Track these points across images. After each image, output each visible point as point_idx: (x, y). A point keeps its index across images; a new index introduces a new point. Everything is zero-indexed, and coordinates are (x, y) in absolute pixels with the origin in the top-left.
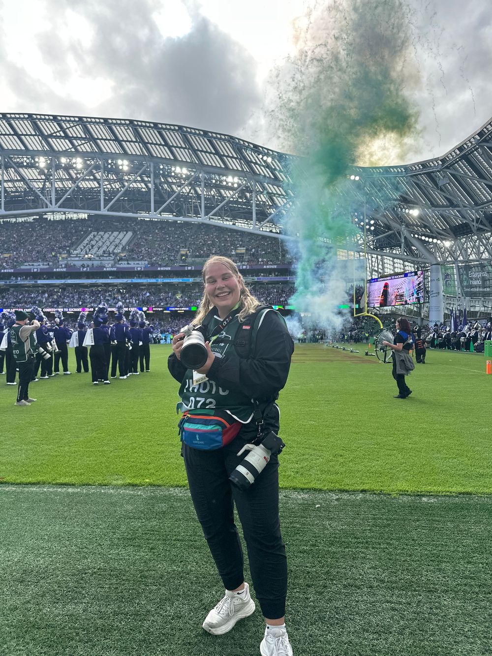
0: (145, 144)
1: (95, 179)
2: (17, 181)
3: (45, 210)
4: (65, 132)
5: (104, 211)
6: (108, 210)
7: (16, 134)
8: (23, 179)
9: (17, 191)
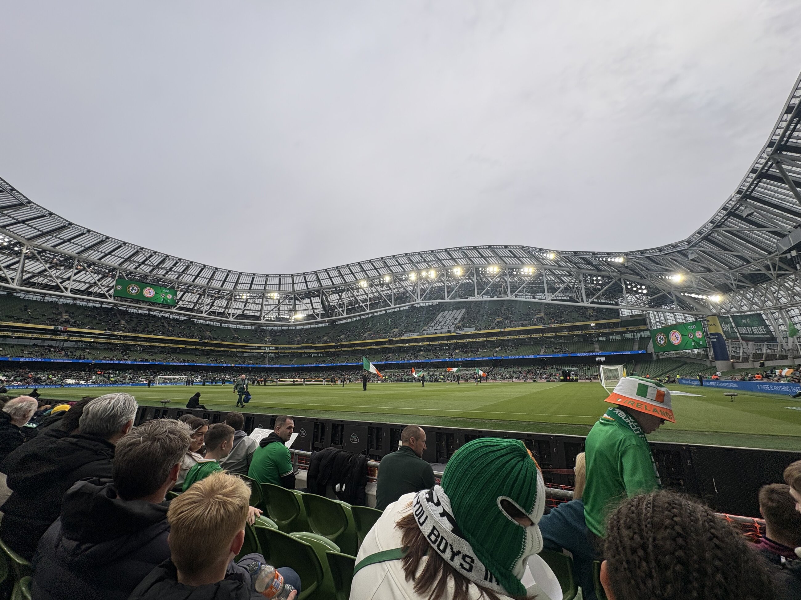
0: (469, 258)
1: (442, 281)
2: (400, 288)
3: (414, 302)
4: (424, 259)
5: (447, 300)
6: (450, 299)
7: (399, 264)
8: (402, 287)
9: (400, 293)
